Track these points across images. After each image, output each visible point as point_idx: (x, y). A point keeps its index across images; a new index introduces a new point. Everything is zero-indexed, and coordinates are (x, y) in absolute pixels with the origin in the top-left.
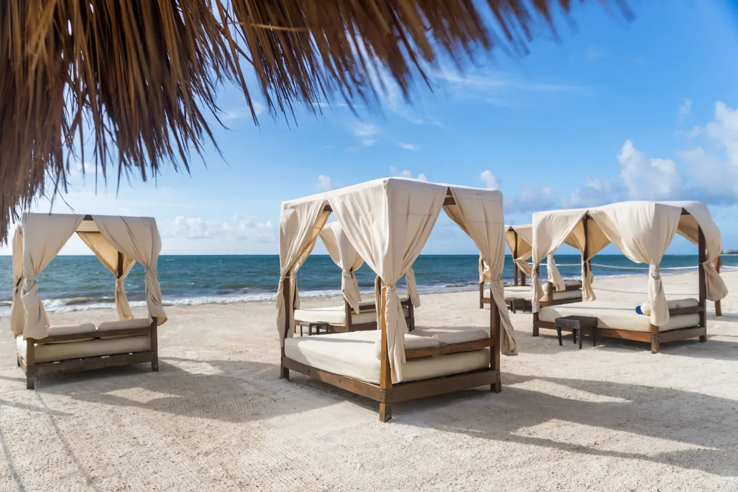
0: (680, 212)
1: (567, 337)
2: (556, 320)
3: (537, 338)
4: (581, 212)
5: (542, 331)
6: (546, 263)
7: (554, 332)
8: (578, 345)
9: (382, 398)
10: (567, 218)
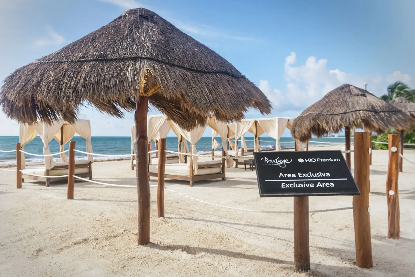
0: (288, 120)
1: (248, 168)
2: (244, 161)
3: (237, 169)
4: (254, 120)
5: (239, 166)
6: (241, 140)
7: (243, 166)
8: (252, 170)
9: (190, 179)
10: (249, 122)
